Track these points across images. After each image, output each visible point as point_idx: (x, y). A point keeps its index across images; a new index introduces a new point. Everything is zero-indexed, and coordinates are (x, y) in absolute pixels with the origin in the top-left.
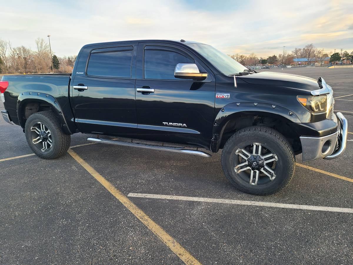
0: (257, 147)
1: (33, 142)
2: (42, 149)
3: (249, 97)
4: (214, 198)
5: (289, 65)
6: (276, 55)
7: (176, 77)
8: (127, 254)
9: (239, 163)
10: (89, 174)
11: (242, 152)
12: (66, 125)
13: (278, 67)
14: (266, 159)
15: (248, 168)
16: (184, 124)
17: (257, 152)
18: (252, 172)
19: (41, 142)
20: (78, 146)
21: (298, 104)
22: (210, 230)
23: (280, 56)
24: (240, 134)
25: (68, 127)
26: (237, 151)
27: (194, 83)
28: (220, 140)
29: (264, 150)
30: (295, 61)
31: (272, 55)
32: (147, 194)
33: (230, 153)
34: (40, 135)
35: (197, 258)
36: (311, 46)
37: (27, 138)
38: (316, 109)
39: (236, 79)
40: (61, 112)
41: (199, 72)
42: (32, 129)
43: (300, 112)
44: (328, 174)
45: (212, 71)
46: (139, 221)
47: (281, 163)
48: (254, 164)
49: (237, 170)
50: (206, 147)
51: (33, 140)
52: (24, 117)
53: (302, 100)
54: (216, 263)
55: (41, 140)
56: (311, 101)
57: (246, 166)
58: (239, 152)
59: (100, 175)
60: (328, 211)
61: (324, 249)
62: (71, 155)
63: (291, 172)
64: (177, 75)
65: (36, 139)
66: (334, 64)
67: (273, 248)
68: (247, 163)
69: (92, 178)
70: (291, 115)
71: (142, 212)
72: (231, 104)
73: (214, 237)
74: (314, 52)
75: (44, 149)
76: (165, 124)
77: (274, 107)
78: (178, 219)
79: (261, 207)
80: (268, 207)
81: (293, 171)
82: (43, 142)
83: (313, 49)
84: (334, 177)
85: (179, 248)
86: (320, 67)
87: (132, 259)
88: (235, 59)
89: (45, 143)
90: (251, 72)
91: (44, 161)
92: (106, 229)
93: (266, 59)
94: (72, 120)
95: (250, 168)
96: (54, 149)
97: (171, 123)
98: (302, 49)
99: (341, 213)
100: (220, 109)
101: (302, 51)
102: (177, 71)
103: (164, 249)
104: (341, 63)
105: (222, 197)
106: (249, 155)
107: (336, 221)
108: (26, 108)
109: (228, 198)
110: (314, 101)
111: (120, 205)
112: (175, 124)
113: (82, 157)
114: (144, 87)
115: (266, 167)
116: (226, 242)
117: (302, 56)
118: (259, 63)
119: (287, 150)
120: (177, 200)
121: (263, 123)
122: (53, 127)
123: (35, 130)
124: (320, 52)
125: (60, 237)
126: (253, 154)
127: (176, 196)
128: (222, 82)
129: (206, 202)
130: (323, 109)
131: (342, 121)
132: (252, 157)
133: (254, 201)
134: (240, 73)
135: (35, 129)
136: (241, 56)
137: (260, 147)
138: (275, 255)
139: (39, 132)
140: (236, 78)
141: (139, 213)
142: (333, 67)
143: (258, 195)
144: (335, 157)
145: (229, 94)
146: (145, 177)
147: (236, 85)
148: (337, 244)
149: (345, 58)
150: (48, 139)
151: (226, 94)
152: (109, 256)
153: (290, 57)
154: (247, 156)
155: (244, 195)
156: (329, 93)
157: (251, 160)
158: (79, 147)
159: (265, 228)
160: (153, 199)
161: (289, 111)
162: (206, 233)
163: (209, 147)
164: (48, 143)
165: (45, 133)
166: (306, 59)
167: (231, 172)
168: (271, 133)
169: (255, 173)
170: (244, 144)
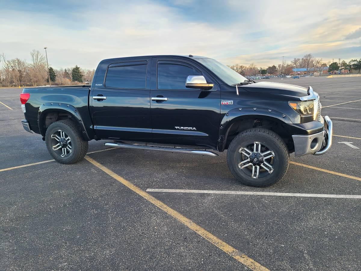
0: (257, 145)
1: (53, 148)
2: (62, 155)
3: (249, 103)
4: (222, 190)
5: (288, 75)
6: (275, 66)
7: (187, 87)
8: (153, 231)
9: (242, 160)
10: (108, 175)
11: (245, 150)
12: (85, 132)
13: (278, 77)
14: (265, 156)
15: (250, 164)
16: (194, 128)
17: (257, 150)
18: (254, 167)
19: (61, 149)
20: (92, 152)
21: (290, 109)
22: (219, 213)
23: (279, 66)
24: (243, 135)
25: (87, 134)
26: (240, 150)
27: (202, 92)
28: (225, 141)
29: (263, 148)
30: (294, 71)
31: (271, 66)
32: (163, 189)
33: (235, 151)
34: (61, 142)
35: (210, 232)
36: (309, 55)
37: (47, 145)
38: (305, 112)
39: (238, 89)
40: (81, 120)
41: (206, 83)
42: (53, 136)
43: (292, 115)
44: (320, 169)
45: (217, 82)
46: (160, 209)
47: (277, 159)
48: (255, 160)
49: (241, 166)
50: (213, 147)
51: (53, 147)
52: (44, 126)
53: (293, 105)
54: (226, 235)
55: (61, 147)
56: (300, 105)
57: (248, 162)
58: (242, 150)
59: (118, 176)
60: (317, 197)
61: (312, 223)
62: (88, 160)
63: (286, 166)
64: (187, 85)
65: (56, 146)
66: (332, 74)
67: (271, 223)
68: (249, 160)
69: (112, 178)
70: (284, 118)
71: (161, 203)
72: (234, 109)
73: (223, 217)
74: (312, 61)
75: (64, 155)
76: (177, 129)
77: (270, 111)
78: (192, 206)
79: (262, 196)
80: (267, 196)
81: (287, 164)
82: (63, 149)
83: (311, 59)
84: (324, 172)
85: (195, 226)
86: (320, 77)
87: (158, 235)
88: (235, 69)
89: (64, 149)
90: (250, 82)
91: (63, 166)
92: (132, 215)
93: (266, 69)
94: (91, 127)
95: (252, 164)
96: (74, 154)
97: (183, 128)
98: (301, 59)
99: (328, 198)
100: (225, 114)
101: (301, 61)
102: (188, 82)
103: (183, 227)
104: (339, 72)
105: (229, 190)
106: (251, 153)
107: (323, 204)
108: (47, 117)
109: (234, 190)
110: (303, 106)
111: (140, 198)
112: (186, 128)
113: (98, 162)
114: (158, 97)
115: (265, 163)
116: (233, 221)
117: (301, 66)
118: (259, 73)
119: (282, 147)
120: (190, 193)
121: (261, 125)
122: (73, 133)
123: (55, 138)
124: (318, 61)
125: (94, 222)
126: (254, 152)
127: (189, 190)
128: (226, 91)
129: (215, 194)
130: (311, 112)
131: (328, 122)
132: (253, 154)
133: (256, 191)
134: (241, 83)
135: (55, 136)
136: (241, 67)
137: (260, 146)
138: (273, 228)
139: (59, 139)
140: (238, 87)
141: (158, 203)
142: (331, 76)
143: (259, 187)
144: (323, 153)
145: (232, 101)
146: (159, 176)
147: (238, 93)
148: (323, 219)
149: (343, 67)
150: (67, 145)
151: (230, 101)
152: (138, 233)
153: (289, 67)
154: (249, 154)
155: (247, 187)
156: (315, 99)
157: (252, 157)
158: (94, 153)
159: (265, 211)
160: (169, 192)
161: (283, 114)
162: (216, 215)
163: (216, 147)
164: (67, 149)
165: (65, 140)
166: (305, 69)
167: (236, 168)
168: (268, 134)
169: (256, 168)
170: (247, 144)
